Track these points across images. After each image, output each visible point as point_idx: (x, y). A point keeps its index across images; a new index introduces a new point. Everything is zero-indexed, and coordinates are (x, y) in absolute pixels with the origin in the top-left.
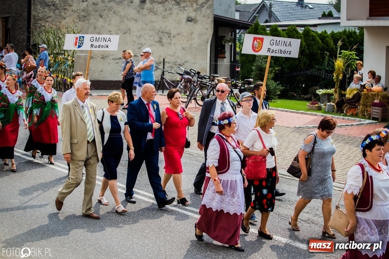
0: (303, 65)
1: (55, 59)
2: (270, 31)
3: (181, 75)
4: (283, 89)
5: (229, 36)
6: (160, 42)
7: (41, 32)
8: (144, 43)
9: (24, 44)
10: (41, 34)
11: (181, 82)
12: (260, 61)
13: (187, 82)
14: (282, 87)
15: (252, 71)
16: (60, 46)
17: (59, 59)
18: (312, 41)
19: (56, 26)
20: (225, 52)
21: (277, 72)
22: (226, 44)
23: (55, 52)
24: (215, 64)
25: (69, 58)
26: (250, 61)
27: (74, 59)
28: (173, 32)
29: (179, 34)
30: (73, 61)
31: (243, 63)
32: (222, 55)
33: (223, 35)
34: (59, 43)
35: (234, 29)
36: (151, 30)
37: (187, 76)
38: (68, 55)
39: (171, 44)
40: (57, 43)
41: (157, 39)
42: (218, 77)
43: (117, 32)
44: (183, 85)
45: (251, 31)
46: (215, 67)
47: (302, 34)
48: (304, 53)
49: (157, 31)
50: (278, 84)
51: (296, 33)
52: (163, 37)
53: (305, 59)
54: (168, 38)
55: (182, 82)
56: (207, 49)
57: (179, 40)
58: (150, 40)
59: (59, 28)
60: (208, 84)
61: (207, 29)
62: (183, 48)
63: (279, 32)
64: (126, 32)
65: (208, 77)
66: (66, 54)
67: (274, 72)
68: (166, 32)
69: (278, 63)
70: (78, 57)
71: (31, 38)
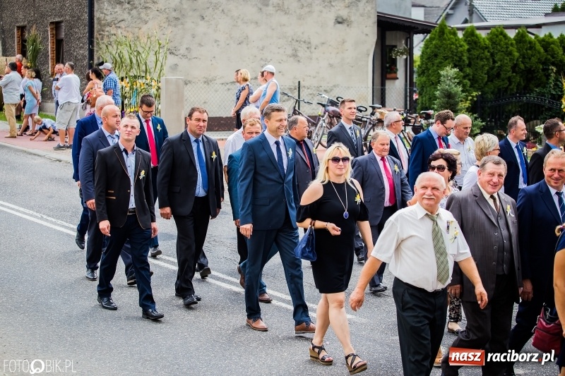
0: (515, 87)
1: (132, 85)
2: (464, 35)
3: (324, 106)
4: (483, 126)
5: (402, 46)
6: (295, 56)
7: (110, 44)
8: (269, 59)
9: (86, 62)
10: (110, 47)
11: (323, 117)
12: (448, 82)
13: (333, 117)
14: (482, 122)
15: (436, 98)
16: (138, 65)
17: (138, 85)
18: (529, 50)
19: (134, 34)
20: (397, 70)
21: (475, 99)
22: (398, 57)
23: (131, 74)
24: (382, 89)
25: (153, 84)
26: (433, 84)
27: (160, 85)
28: (315, 41)
29: (323, 43)
30: (159, 88)
31: (423, 87)
32: (393, 75)
33: (394, 44)
34: (137, 60)
35: (410, 35)
36: (280, 38)
37: (331, 108)
38: (152, 79)
39: (311, 59)
40: (134, 61)
41: (289, 52)
42: (380, 108)
43: (228, 42)
44: (326, 121)
45: (433, 36)
46: (382, 94)
47: (514, 39)
48: (517, 69)
49: (290, 39)
50: (476, 119)
51: (503, 39)
52: (299, 49)
53: (518, 79)
54: (306, 49)
55: (325, 117)
56: (368, 65)
57: (324, 53)
58: (278, 53)
59: (138, 37)
60: (365, 120)
61: (367, 35)
62: (331, 65)
63: (477, 37)
64: (242, 42)
65: (364, 109)
66: (148, 77)
67: (471, 100)
68: (303, 40)
69: (476, 85)
70: (167, 81)
71: (95, 53)
